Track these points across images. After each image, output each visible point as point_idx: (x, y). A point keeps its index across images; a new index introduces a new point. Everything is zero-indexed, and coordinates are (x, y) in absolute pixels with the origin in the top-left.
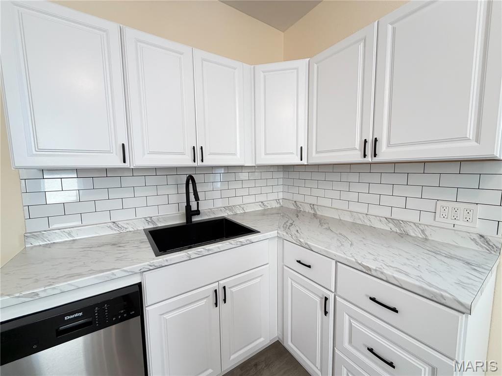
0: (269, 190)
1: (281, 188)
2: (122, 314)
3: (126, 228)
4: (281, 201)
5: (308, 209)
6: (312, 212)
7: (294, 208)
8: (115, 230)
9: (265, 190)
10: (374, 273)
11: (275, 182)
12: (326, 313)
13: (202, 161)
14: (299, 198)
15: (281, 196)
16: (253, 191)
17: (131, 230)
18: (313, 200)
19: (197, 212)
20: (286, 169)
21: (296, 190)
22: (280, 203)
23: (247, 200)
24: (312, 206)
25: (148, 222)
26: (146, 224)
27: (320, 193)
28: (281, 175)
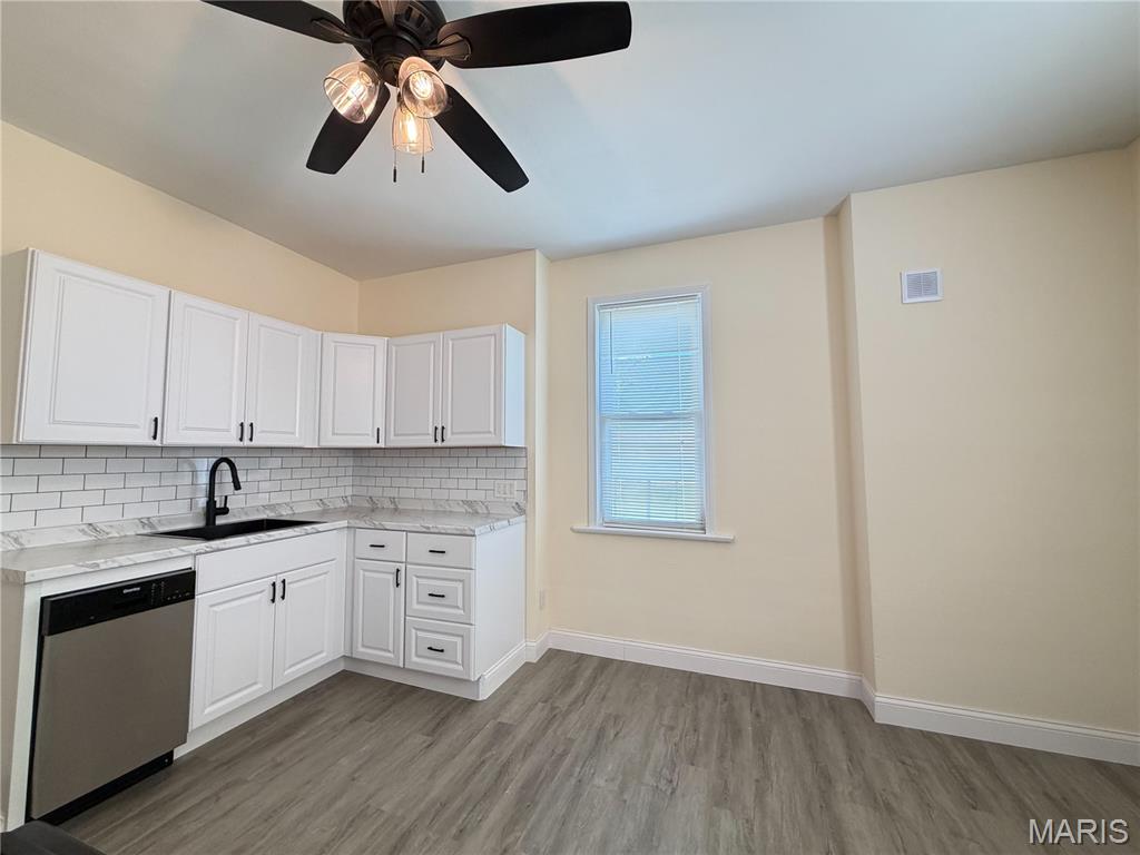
0: (332, 482)
1: (349, 481)
2: (177, 595)
3: (108, 534)
4: (349, 498)
5: (387, 504)
6: (392, 506)
7: (367, 505)
8: (91, 536)
9: (325, 482)
10: (432, 530)
11: (341, 472)
12: (398, 585)
13: (251, 439)
14: (376, 492)
15: (349, 491)
16: (306, 484)
17: (117, 535)
18: (393, 493)
19: (225, 511)
20: (357, 453)
21: (371, 482)
22: (347, 502)
23: (297, 496)
24: (392, 500)
25: (144, 525)
26: (140, 525)
27: (403, 482)
28: (350, 462)
